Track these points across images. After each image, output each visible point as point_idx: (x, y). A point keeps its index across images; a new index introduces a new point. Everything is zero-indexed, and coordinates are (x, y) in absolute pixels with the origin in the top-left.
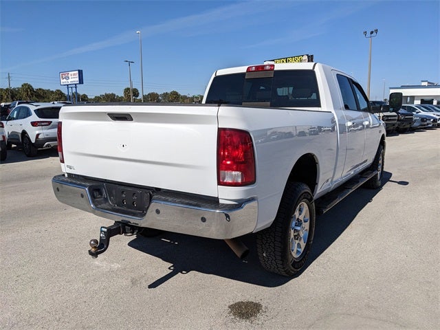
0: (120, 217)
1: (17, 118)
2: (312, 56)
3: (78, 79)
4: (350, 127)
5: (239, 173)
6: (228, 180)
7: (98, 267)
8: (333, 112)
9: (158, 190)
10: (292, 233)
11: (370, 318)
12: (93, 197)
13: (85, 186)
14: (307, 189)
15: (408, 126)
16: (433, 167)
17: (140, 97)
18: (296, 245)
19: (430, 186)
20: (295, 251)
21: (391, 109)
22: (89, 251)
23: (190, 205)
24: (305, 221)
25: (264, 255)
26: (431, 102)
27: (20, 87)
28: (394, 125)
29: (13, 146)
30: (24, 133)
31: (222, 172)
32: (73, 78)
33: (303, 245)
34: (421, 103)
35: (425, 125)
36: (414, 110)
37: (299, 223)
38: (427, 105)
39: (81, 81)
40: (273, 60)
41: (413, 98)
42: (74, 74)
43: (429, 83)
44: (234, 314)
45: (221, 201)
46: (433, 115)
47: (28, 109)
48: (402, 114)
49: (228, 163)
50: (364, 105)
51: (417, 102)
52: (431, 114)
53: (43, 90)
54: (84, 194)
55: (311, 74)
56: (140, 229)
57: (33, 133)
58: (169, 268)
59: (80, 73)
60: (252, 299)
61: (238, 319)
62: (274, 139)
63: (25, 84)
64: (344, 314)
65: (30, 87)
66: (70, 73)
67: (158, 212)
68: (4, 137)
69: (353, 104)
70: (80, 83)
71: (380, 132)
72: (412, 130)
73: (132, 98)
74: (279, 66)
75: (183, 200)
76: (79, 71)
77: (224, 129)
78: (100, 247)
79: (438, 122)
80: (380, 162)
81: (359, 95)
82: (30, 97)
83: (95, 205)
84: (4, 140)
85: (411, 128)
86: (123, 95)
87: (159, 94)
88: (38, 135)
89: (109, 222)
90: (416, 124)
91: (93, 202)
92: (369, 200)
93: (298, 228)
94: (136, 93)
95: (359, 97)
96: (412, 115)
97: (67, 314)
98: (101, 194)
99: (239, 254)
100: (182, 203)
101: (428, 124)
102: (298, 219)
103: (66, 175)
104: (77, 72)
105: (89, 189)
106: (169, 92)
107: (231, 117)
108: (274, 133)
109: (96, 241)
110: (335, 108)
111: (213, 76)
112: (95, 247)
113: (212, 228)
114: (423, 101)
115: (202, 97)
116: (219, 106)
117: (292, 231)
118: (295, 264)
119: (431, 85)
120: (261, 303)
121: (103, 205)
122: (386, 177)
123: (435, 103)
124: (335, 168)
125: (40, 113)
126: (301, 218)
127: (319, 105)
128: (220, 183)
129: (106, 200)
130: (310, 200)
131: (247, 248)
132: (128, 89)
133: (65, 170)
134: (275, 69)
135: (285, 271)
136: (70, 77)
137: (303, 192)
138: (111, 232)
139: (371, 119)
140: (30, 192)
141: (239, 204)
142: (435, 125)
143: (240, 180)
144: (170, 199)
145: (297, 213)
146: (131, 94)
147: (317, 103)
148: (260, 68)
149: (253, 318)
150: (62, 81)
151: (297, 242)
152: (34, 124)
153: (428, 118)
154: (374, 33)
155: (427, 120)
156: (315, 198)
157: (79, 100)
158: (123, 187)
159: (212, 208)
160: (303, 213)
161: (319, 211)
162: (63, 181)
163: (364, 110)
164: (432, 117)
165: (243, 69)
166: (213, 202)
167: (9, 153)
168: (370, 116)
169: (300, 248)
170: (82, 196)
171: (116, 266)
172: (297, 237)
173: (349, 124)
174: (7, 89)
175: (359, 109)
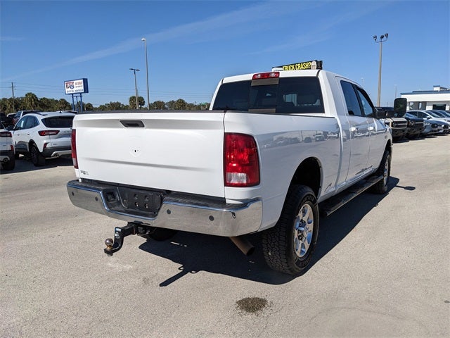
0: (133, 219)
1: (24, 128)
2: (321, 62)
3: (82, 88)
4: (354, 132)
5: (244, 175)
6: (234, 181)
7: (111, 268)
8: (337, 117)
9: (168, 192)
10: (296, 234)
11: (370, 311)
12: (107, 200)
13: (99, 190)
14: (311, 192)
15: (419, 132)
16: (441, 173)
17: (146, 105)
18: (300, 245)
19: (437, 191)
20: (299, 250)
21: (396, 115)
22: (105, 250)
23: (199, 205)
24: (309, 223)
25: (270, 254)
26: (443, 107)
27: (24, 96)
28: (404, 131)
29: (21, 155)
30: (32, 142)
31: (228, 174)
32: (78, 87)
33: (307, 246)
34: (433, 108)
35: (435, 131)
36: (425, 115)
37: (303, 224)
38: (438, 111)
39: (86, 90)
40: (281, 67)
41: (425, 104)
42: (79, 83)
43: (441, 88)
44: (242, 308)
45: (228, 201)
46: (444, 121)
47: (35, 118)
48: (413, 120)
49: (234, 165)
50: (368, 110)
51: (430, 108)
52: (442, 120)
53: (48, 100)
54: (99, 197)
55: (315, 80)
56: (152, 228)
57: (40, 142)
58: (179, 269)
59: (85, 81)
60: (258, 295)
61: (245, 312)
62: (280, 145)
63: (29, 94)
64: (345, 308)
65: (33, 96)
66: (75, 82)
67: (169, 212)
68: (12, 146)
69: (357, 109)
70: (85, 92)
71: (386, 137)
72: (423, 136)
73: (138, 107)
74: (284, 74)
75: (193, 201)
76: (84, 79)
77: (230, 134)
78: (114, 246)
79: (449, 128)
80: (387, 167)
81: (364, 102)
82: (34, 107)
83: (109, 207)
84: (12, 150)
85: (421, 134)
86: (129, 104)
87: (165, 102)
88: (46, 144)
89: (123, 223)
90: (426, 130)
91: (107, 205)
92: (375, 204)
93: (302, 229)
94: (141, 101)
95: (363, 103)
96: (423, 121)
97: (84, 309)
98: (114, 197)
99: (245, 251)
100: (192, 204)
101: (439, 130)
102: (302, 220)
103: (80, 180)
104: (82, 81)
105: (103, 193)
106: (175, 100)
107: (236, 122)
108: (281, 139)
109: (111, 240)
110: (339, 114)
111: (220, 84)
112: (110, 246)
113: (220, 226)
114: (435, 107)
115: (209, 105)
116: (225, 112)
117: (296, 231)
118: (299, 262)
119: (444, 90)
120: (267, 299)
121: (116, 208)
122: (393, 183)
123: (447, 108)
124: (339, 172)
125: (47, 122)
126: (305, 219)
127: (323, 111)
128: (226, 184)
129: (119, 203)
130: (314, 202)
131: (252, 246)
132: (134, 97)
133: (79, 175)
134: (280, 76)
135: (289, 269)
136: (75, 86)
137: (306, 194)
138: (125, 232)
139: (376, 125)
140: (40, 200)
141: (245, 204)
142: (446, 131)
143: (245, 182)
144: (180, 200)
145: (300, 215)
146: (137, 103)
147: (321, 109)
148: (266, 76)
149: (259, 312)
150: (67, 90)
151: (301, 242)
152: (41, 133)
153: (439, 124)
154: (385, 38)
155: (438, 125)
156: (319, 200)
157: (84, 110)
158: (134, 191)
159: (220, 208)
160: (306, 214)
161: (322, 214)
162: (77, 185)
163: (370, 116)
164: (443, 123)
165: (249, 77)
166: (221, 202)
167: (17, 163)
168: (375, 122)
169: (305, 248)
170: (97, 199)
171: (128, 267)
172: (301, 237)
173: (353, 129)
174: (11, 99)
175: (363, 115)
